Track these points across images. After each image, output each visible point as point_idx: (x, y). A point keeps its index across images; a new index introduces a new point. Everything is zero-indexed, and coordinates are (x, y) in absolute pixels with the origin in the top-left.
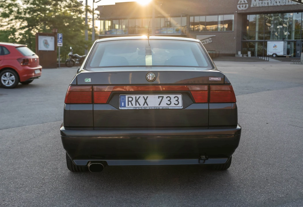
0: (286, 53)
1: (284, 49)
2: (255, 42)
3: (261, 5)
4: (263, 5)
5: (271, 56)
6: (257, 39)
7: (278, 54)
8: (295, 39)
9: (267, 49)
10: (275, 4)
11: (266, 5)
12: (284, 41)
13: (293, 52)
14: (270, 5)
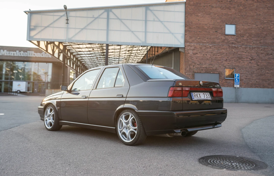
0: (27, 90)
1: (26, 87)
2: (1, 82)
3: (8, 55)
4: (10, 55)
5: (16, 92)
6: (3, 79)
7: (22, 91)
8: (33, 80)
9: (12, 87)
10: (20, 55)
11: (13, 55)
12: (26, 81)
13: (32, 89)
14: (15, 55)
